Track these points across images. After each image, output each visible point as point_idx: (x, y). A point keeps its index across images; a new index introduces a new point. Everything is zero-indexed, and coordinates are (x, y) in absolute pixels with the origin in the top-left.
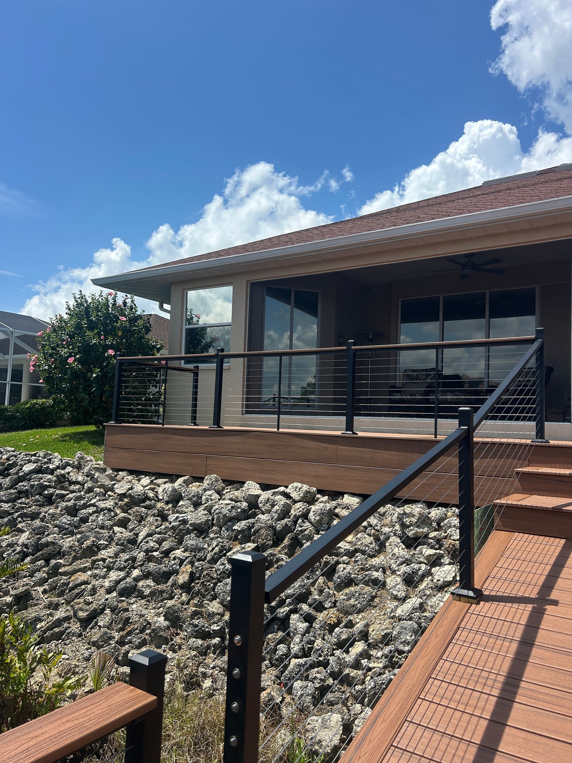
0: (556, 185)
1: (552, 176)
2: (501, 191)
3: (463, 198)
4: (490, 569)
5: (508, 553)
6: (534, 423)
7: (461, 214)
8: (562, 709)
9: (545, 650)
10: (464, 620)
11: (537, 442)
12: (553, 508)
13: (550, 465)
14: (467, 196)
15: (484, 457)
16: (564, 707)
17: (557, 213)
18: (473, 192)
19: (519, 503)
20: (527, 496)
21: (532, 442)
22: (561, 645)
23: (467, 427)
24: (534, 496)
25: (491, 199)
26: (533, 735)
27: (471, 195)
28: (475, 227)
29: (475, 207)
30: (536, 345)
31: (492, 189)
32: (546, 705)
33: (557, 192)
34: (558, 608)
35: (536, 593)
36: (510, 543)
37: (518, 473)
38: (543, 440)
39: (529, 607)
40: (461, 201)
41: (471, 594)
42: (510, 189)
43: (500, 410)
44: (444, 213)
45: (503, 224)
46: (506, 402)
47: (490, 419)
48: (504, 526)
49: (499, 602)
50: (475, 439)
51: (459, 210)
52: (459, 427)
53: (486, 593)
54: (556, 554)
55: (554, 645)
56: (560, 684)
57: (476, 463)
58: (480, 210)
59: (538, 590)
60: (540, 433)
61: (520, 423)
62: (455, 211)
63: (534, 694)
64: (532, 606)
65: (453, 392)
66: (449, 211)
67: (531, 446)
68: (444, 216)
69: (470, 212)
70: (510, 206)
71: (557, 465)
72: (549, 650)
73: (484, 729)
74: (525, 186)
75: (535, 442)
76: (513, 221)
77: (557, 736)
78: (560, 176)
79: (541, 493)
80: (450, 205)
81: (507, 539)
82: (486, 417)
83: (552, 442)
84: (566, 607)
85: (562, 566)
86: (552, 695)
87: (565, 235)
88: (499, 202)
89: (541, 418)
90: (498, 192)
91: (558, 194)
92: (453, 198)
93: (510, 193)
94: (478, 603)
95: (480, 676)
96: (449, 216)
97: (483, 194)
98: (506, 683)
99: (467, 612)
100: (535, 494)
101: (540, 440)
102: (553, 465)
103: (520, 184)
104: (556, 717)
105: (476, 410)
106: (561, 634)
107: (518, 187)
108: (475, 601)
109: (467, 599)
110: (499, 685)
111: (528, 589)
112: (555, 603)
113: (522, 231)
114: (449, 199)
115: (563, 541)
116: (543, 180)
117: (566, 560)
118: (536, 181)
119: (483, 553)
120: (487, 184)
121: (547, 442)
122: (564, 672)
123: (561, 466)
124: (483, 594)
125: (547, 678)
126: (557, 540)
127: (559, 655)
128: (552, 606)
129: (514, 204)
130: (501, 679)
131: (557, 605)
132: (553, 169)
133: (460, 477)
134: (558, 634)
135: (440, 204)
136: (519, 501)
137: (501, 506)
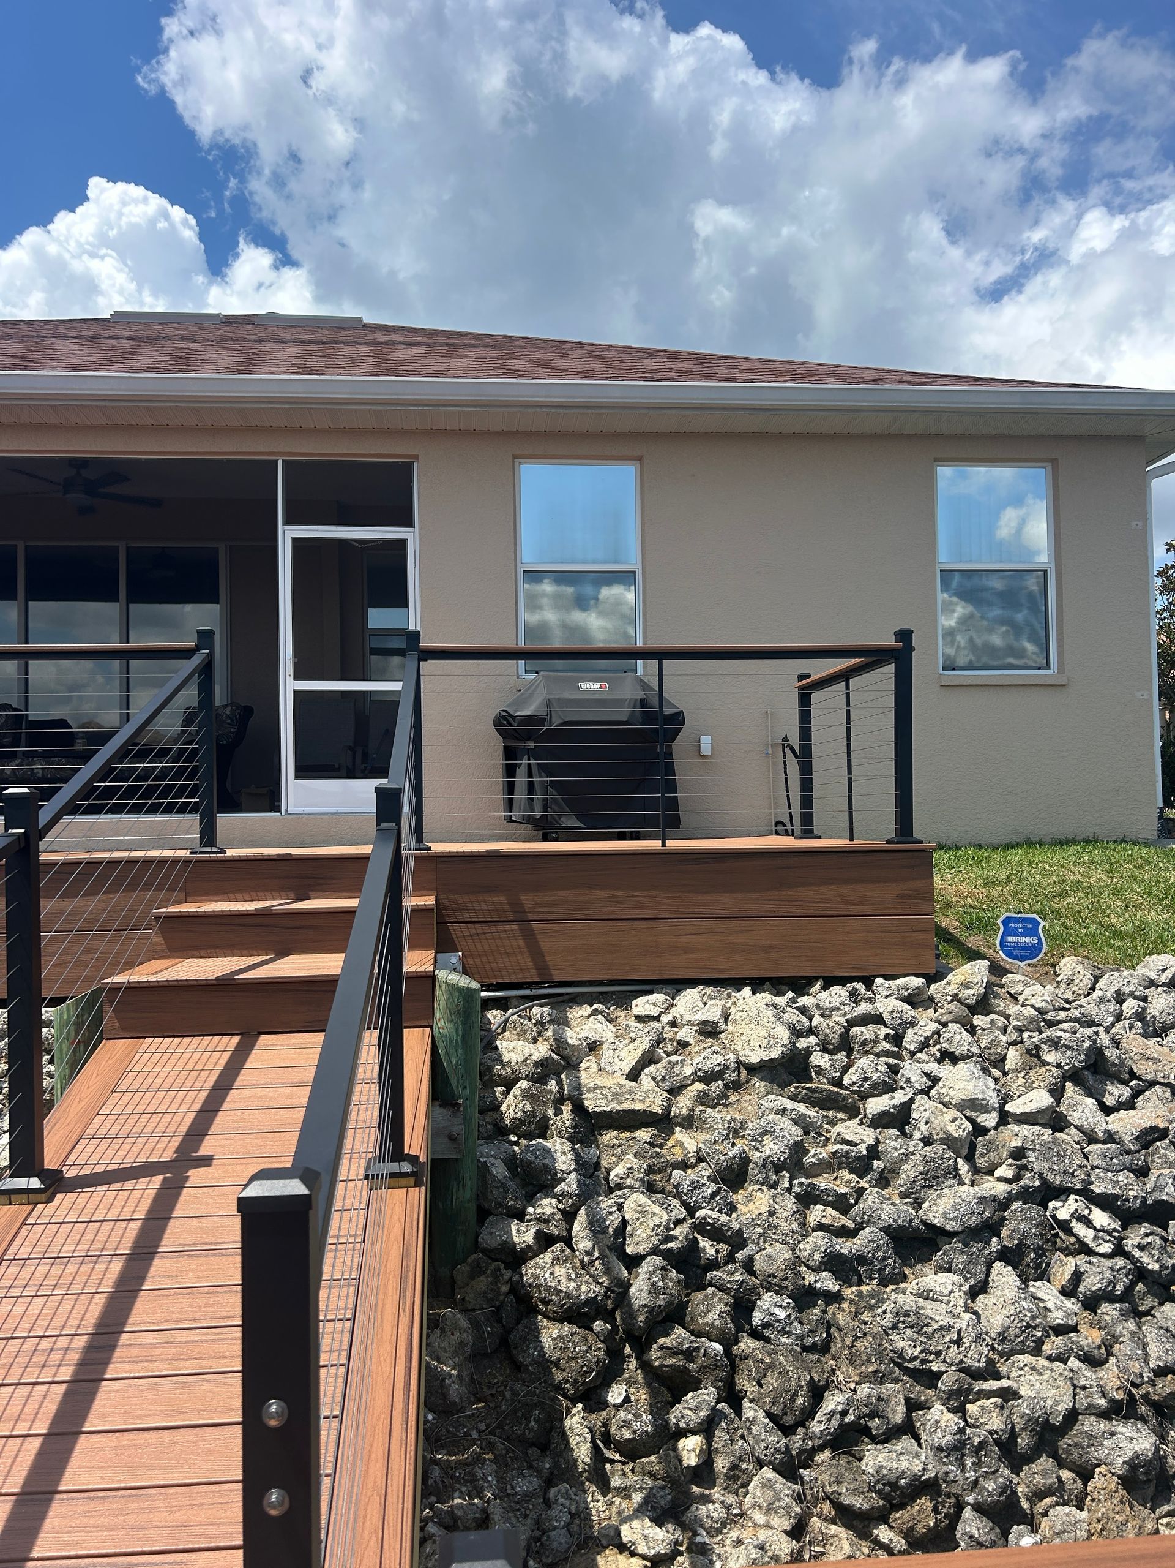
0: (251, 349)
1: (248, 332)
2: (148, 338)
3: (66, 337)
4: (85, 1121)
5: (126, 1083)
6: (195, 817)
7: (54, 369)
8: (195, 1363)
9: (177, 1257)
10: (15, 1243)
11: (201, 853)
12: (217, 979)
13: (226, 896)
14: (75, 333)
15: (68, 895)
16: (200, 1358)
17: (247, 405)
18: (89, 329)
19: (153, 978)
20: (177, 960)
21: (191, 853)
22: (207, 1241)
23: (22, 831)
24: (191, 959)
25: (125, 352)
26: (132, 1435)
27: (84, 333)
28: (84, 403)
29: (87, 360)
30: (197, 660)
31: (130, 330)
32: (166, 1365)
33: (250, 365)
34: (210, 1169)
35: (174, 1149)
36: (134, 1062)
37: (158, 917)
38: (214, 849)
39: (157, 1181)
40: (58, 342)
41: (35, 1183)
42: (165, 339)
43: (109, 793)
44: (17, 361)
45: (144, 407)
46: (123, 776)
47: (84, 813)
48: (123, 1029)
49: (96, 1186)
50: (44, 857)
51: (52, 359)
52: (6, 831)
53: (70, 1173)
54: (221, 1066)
55: (194, 1244)
56: (197, 1315)
57: (47, 906)
58: (97, 369)
59: (177, 1144)
60: (208, 835)
61: (176, 817)
62: (43, 361)
63: (144, 1352)
64: (161, 1177)
65: (47, 757)
66: (30, 357)
67: (187, 862)
68: (15, 366)
69: (74, 370)
70: (157, 372)
71: (239, 896)
72: (182, 1256)
73: (32, 1457)
74: (194, 339)
75: (195, 853)
76: (162, 405)
77: (181, 1420)
78: (262, 335)
79: (203, 952)
80: (34, 344)
81: (129, 1054)
82: (72, 808)
83: (230, 852)
84: (225, 1165)
85: (229, 1088)
86: (180, 1342)
87: (263, 450)
88: (139, 361)
89: (209, 806)
90: (141, 339)
91: (250, 368)
92: (43, 332)
93: (163, 346)
94: (50, 1200)
95: (35, 1350)
96: (26, 368)
97: (110, 338)
98: (89, 1349)
99: (24, 1223)
100: (193, 956)
101: (208, 849)
102: (231, 896)
103: (186, 333)
104: (184, 1383)
105: (47, 795)
106: (210, 1219)
107: (182, 339)
108: (43, 1196)
109: (25, 1196)
110: (74, 1357)
111: (158, 1146)
112: (207, 1161)
113: (183, 430)
114: (34, 332)
115: (236, 1039)
116: (231, 335)
117: (237, 1075)
118: (218, 334)
119: (75, 1090)
120: (121, 319)
121: (220, 853)
122: (206, 1290)
123: (246, 896)
124: (63, 1177)
125: (173, 1312)
126: (226, 1039)
127: (202, 1260)
128: (199, 1169)
129: (166, 370)
130: (81, 1342)
131: (209, 1165)
132: (252, 317)
133: (8, 938)
134: (204, 1220)
135: (11, 337)
136: (156, 973)
137: (115, 989)
